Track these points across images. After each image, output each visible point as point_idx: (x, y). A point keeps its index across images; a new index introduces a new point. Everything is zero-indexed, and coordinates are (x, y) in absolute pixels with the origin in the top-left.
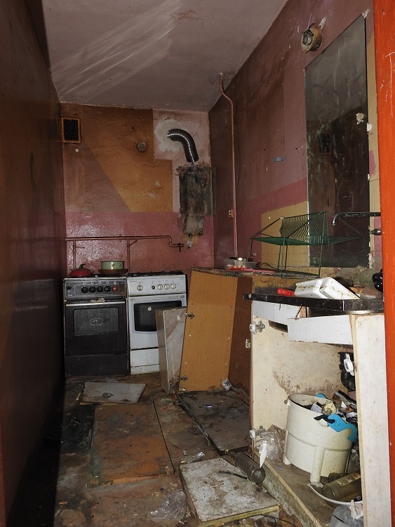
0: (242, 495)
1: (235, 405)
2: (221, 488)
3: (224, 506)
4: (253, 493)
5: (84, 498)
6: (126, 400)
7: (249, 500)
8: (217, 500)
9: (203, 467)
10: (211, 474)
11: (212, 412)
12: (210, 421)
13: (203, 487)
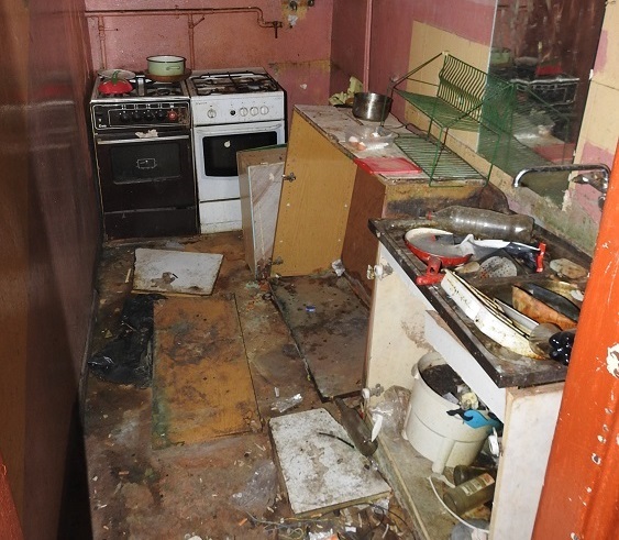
0: (347, 472)
1: (348, 308)
2: (321, 460)
3: (323, 489)
4: (360, 471)
5: (150, 466)
6: (196, 288)
7: (355, 482)
8: (315, 479)
9: (300, 422)
10: (309, 436)
11: (315, 320)
12: (312, 339)
13: (298, 458)
